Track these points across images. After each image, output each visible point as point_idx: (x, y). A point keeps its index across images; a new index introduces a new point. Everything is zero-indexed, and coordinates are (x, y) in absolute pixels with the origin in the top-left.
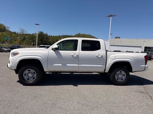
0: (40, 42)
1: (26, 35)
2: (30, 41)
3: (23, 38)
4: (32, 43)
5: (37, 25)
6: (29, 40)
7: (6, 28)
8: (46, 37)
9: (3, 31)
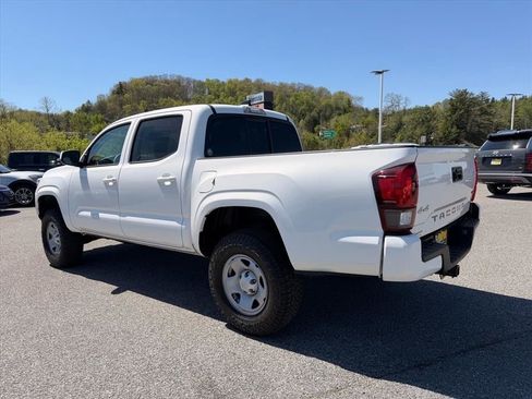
0: (454, 130)
1: (405, 112)
2: (418, 131)
3: (393, 124)
4: (423, 139)
5: (380, 73)
6: (415, 128)
7: (353, 102)
8: (481, 110)
9: (345, 111)
